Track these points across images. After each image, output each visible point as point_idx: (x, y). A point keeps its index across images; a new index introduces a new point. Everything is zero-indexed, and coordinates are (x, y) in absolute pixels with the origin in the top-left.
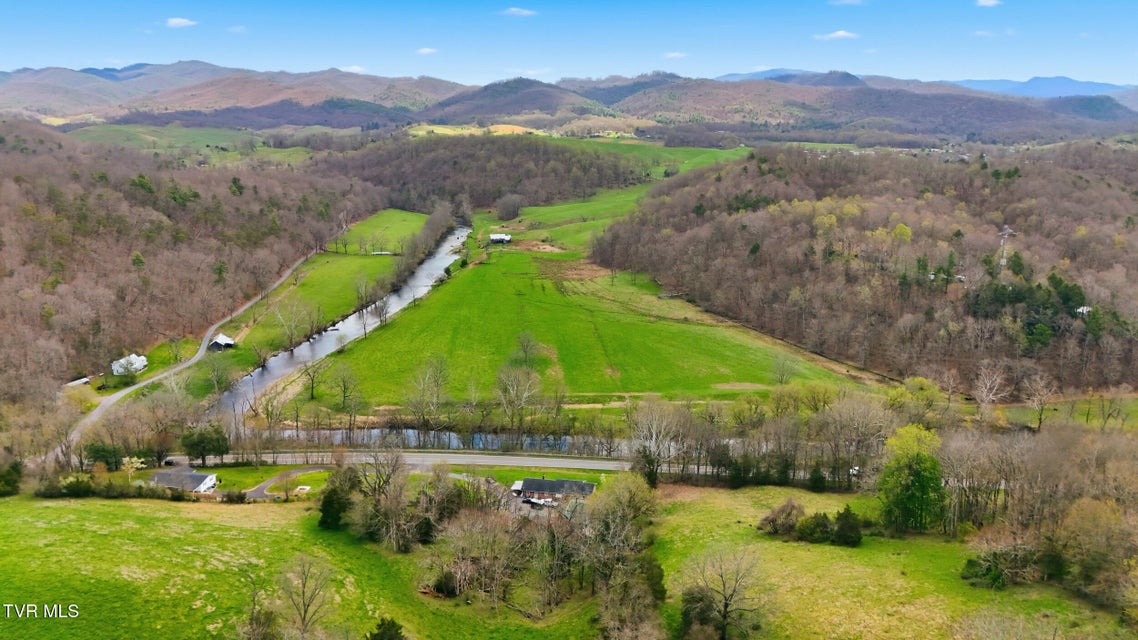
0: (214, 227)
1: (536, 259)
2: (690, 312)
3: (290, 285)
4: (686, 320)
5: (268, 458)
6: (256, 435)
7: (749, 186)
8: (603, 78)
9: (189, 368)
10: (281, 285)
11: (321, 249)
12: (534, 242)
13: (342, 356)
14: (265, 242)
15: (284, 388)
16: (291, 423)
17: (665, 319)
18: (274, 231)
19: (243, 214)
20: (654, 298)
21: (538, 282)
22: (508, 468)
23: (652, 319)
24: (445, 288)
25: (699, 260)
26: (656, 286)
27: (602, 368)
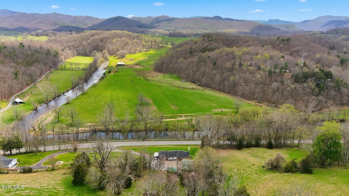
0: (13, 59)
1: (135, 70)
2: (194, 86)
3: (44, 80)
4: (193, 88)
5: (42, 148)
6: (35, 138)
7: (207, 45)
8: (146, 17)
9: (4, 112)
10: (41, 80)
11: (55, 68)
12: (133, 65)
13: (68, 105)
14: (34, 65)
15: (46, 118)
16: (50, 132)
17: (186, 88)
18: (37, 61)
19: (25, 55)
20: (180, 82)
21: (138, 78)
22: (147, 146)
23: (181, 88)
24: (104, 80)
25: (195, 69)
26: (180, 78)
27: (170, 106)
